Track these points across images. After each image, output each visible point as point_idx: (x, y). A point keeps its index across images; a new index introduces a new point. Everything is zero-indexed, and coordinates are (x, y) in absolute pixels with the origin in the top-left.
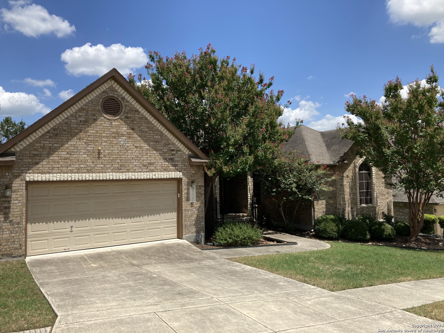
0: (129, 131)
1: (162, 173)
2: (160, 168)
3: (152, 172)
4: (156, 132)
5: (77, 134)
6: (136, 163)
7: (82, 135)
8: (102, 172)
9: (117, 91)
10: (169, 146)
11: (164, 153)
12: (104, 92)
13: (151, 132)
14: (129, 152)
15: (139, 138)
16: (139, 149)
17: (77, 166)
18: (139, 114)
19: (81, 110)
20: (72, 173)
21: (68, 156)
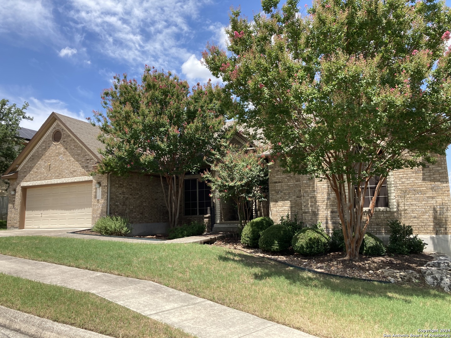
0: (64, 150)
1: (80, 177)
2: (79, 174)
3: (75, 177)
4: (78, 148)
5: (41, 157)
6: (67, 172)
7: (43, 157)
8: (51, 179)
9: (60, 126)
10: (86, 157)
11: (82, 162)
12: (55, 128)
13: (76, 149)
14: (64, 164)
15: (69, 154)
16: (68, 162)
17: (40, 176)
18: (70, 137)
19: (44, 141)
20: (38, 180)
21: (37, 170)
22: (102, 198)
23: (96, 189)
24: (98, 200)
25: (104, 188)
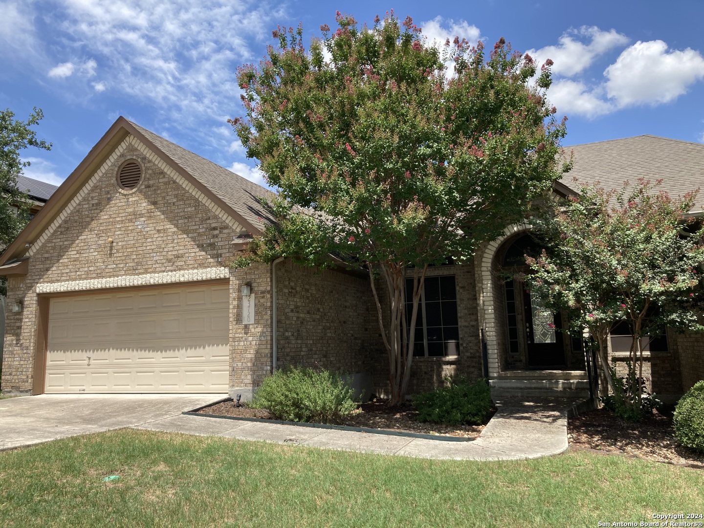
0: (149, 207)
1: (196, 271)
2: (192, 262)
3: (180, 270)
4: (187, 202)
5: (89, 223)
6: (157, 258)
7: (94, 224)
8: (114, 276)
9: (136, 150)
10: (208, 222)
11: (200, 235)
12: (122, 155)
13: (181, 203)
14: (149, 240)
15: (162, 217)
16: (162, 235)
17: (86, 269)
18: (164, 177)
19: (95, 188)
20: (80, 279)
21: (78, 256)
22: (257, 322)
23: (240, 299)
24: (246, 327)
25: (263, 297)
